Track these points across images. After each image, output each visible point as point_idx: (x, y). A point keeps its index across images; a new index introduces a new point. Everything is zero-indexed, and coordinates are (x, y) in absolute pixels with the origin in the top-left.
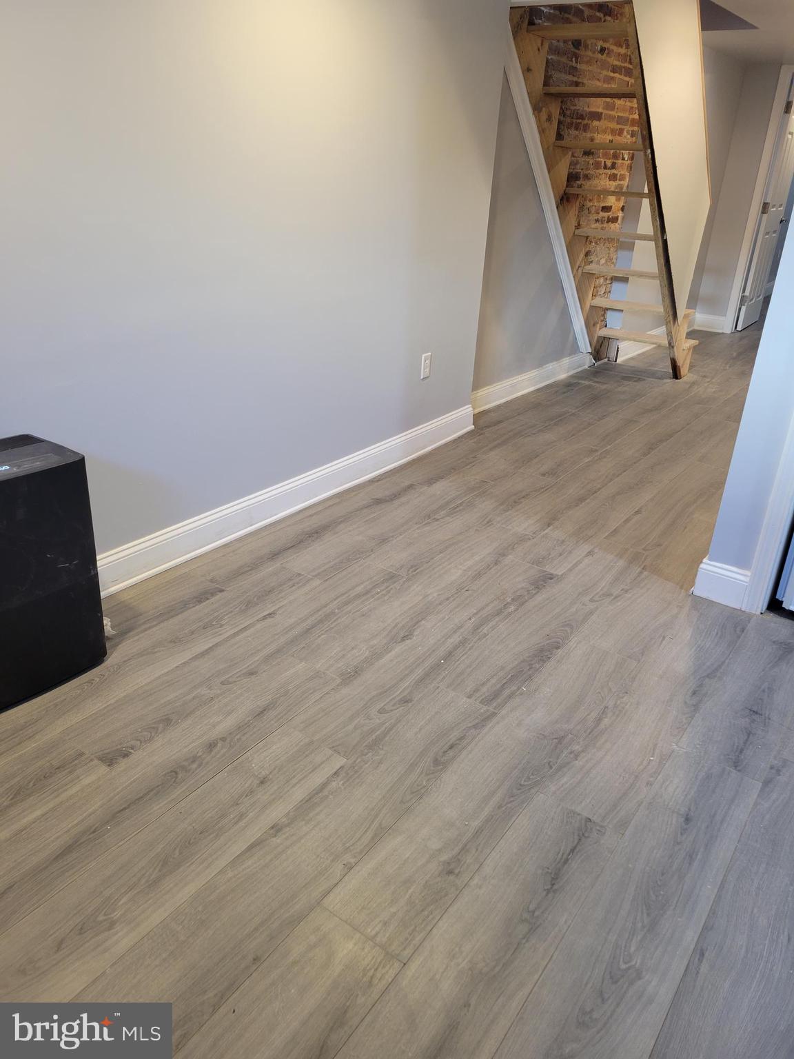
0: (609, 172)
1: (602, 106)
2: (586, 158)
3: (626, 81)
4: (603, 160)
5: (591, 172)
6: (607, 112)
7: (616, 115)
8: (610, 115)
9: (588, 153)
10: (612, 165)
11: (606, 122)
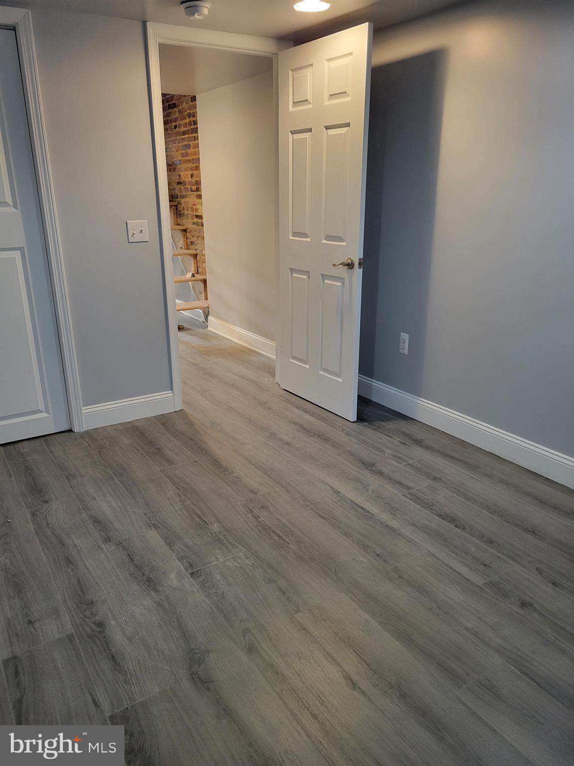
0: (195, 193)
1: (180, 157)
2: (179, 186)
3: (192, 137)
4: (189, 187)
5: (184, 193)
6: (183, 159)
7: (191, 158)
8: (186, 160)
9: (179, 183)
10: (196, 189)
11: (185, 164)
